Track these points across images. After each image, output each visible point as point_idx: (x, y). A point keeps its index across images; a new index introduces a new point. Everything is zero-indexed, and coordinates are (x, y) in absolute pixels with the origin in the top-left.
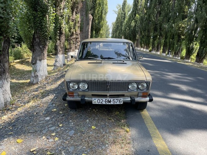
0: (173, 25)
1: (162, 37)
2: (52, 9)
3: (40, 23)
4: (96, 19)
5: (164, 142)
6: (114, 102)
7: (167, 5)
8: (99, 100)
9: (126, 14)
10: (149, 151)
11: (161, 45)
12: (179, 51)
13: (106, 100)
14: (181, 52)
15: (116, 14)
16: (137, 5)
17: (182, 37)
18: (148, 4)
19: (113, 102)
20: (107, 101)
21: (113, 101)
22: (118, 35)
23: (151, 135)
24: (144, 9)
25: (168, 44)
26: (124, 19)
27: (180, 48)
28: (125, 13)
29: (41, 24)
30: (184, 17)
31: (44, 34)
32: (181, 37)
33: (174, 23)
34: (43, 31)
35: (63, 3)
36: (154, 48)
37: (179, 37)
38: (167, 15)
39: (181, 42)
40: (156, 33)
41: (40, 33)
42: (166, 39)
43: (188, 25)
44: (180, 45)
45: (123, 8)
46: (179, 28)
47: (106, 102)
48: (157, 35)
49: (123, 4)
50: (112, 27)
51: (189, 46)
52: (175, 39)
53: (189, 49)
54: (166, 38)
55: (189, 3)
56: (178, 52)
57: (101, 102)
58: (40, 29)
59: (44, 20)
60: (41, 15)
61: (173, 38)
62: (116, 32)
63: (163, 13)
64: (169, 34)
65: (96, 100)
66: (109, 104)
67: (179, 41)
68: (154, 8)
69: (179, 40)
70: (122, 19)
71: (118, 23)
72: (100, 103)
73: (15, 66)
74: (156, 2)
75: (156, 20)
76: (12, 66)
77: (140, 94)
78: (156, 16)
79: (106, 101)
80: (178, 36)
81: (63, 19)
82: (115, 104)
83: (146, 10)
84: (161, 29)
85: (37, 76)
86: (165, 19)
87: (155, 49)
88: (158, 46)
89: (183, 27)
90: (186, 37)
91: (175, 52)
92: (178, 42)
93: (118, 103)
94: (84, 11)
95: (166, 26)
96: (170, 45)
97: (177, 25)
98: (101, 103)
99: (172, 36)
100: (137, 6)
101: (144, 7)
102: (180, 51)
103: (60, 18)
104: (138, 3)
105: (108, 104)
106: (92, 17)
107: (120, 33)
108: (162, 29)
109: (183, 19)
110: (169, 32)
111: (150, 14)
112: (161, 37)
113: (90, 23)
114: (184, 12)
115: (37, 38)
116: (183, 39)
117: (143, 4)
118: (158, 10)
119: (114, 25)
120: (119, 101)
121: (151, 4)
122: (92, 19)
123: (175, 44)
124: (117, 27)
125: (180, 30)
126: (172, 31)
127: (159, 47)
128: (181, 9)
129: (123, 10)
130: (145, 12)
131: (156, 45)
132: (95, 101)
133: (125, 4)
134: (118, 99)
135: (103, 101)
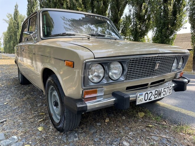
9: (20, 24)
15: (7, 23)
22: (13, 45)
26: (18, 28)
28: (18, 23)
45: (14, 18)
49: (14, 13)
50: (3, 37)
62: (10, 42)
70: (15, 29)
71: (11, 33)
107: (14, 43)
119: (5, 35)
124: (10, 37)
129: (15, 19)
133: (17, 14)
134: (169, 87)
135: (152, 95)
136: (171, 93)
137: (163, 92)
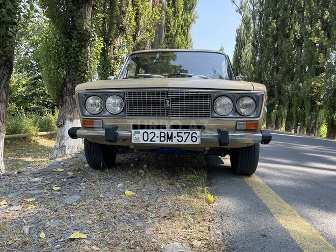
0: (301, 84)
1: (284, 106)
2: (97, 38)
3: (74, 58)
5: (307, 224)
6: (180, 139)
7: (289, 56)
8: (146, 134)
10: (265, 236)
11: (282, 119)
12: (314, 126)
13: (163, 135)
14: (318, 129)
16: (239, 60)
17: (319, 103)
18: (257, 58)
19: (177, 138)
20: (164, 137)
21: (178, 136)
23: (271, 210)
24: (250, 65)
25: (294, 116)
27: (315, 122)
29: (77, 59)
30: (318, 72)
31: (80, 74)
32: (316, 103)
33: (302, 81)
34: (80, 71)
36: (270, 123)
37: (313, 102)
38: (289, 71)
39: (317, 112)
40: (273, 100)
41: (74, 73)
42: (290, 109)
43: (326, 84)
44: (316, 117)
46: (312, 88)
47: (163, 139)
48: (274, 103)
51: (333, 117)
52: (306, 107)
53: (332, 122)
54: (290, 107)
55: (326, 50)
56: (314, 129)
57: (149, 139)
58: (74, 67)
59: (82, 53)
60: (77, 45)
61: (302, 106)
63: (282, 69)
64: (294, 100)
65: (139, 133)
66: (170, 142)
67: (314, 110)
68: (267, 61)
69: (314, 108)
72: (148, 142)
73: (38, 141)
74: (269, 54)
75: (272, 81)
76: (34, 141)
77: (240, 124)
78: (272, 74)
79: (161, 137)
80: (311, 101)
81: (117, 62)
82: (183, 143)
83: (254, 66)
84: (280, 92)
85: (64, 146)
86: (286, 78)
87: (272, 126)
88: (277, 120)
89: (318, 87)
90: (325, 103)
91: (308, 129)
92: (312, 111)
93: (189, 142)
95: (289, 87)
96: (297, 117)
97: (308, 85)
98: (151, 141)
99: (300, 102)
100: (239, 62)
101: (251, 62)
102: (317, 126)
103: (113, 61)
104: (241, 58)
105: (165, 142)
108: (283, 93)
109: (317, 74)
110: (295, 96)
111: (261, 71)
112: (280, 105)
114: (318, 63)
115: (69, 82)
116: (321, 107)
117: (249, 59)
118: (274, 64)
120: (192, 137)
121: (261, 58)
123: (307, 114)
125: (315, 92)
126: (299, 94)
127: (279, 122)
128: (312, 58)
130: (253, 69)
131: (273, 119)
132: (137, 136)
134: (189, 133)
135: (156, 136)
136: (198, 142)
137: (176, 136)
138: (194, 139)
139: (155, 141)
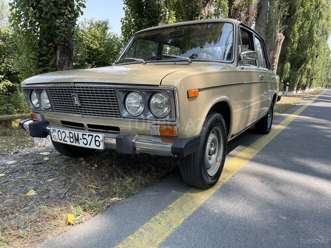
2: (168, 13)
4: (294, 42)
6: (85, 142)
8: (59, 133)
13: (71, 135)
21: (84, 139)
35: (206, 8)
47: (72, 140)
65: (55, 131)
66: (77, 145)
72: (62, 142)
77: (152, 128)
82: (87, 146)
93: (93, 146)
94: (262, 26)
98: (64, 140)
105: (74, 144)
106: (283, 38)
113: (279, 48)
120: (96, 141)
122: (282, 41)
132: (54, 134)
134: (92, 136)
135: (66, 137)
136: (101, 147)
137: (82, 138)
138: (98, 143)
139: (66, 141)
